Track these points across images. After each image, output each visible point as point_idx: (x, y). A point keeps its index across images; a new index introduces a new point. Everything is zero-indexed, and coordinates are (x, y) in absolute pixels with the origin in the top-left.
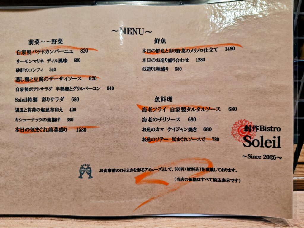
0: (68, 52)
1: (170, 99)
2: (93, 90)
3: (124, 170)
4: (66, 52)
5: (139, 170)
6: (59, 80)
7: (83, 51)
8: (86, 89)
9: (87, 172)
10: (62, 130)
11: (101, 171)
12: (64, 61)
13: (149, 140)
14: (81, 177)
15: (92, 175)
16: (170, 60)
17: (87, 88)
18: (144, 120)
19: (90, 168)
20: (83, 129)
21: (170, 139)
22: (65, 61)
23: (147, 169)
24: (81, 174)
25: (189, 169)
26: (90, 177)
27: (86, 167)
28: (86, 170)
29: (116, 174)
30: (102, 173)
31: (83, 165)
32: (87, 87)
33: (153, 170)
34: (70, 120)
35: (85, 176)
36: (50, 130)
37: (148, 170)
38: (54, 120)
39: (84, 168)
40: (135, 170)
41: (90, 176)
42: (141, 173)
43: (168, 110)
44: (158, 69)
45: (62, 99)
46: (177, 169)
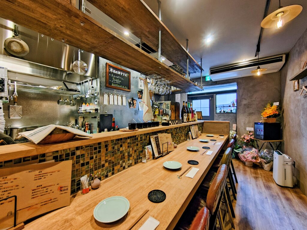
0: (9, 180)
1: (41, 186)
2: (17, 189)
6: (4, 189)
7: (15, 179)
12: (6, 183)
13: (33, 198)
16: (43, 176)
17: (14, 189)
18: (33, 193)
21: (40, 196)
23: (32, 206)
25: (45, 202)
29: (21, 210)
33: (34, 205)
40: (28, 207)
42: (30, 207)
43: (40, 189)
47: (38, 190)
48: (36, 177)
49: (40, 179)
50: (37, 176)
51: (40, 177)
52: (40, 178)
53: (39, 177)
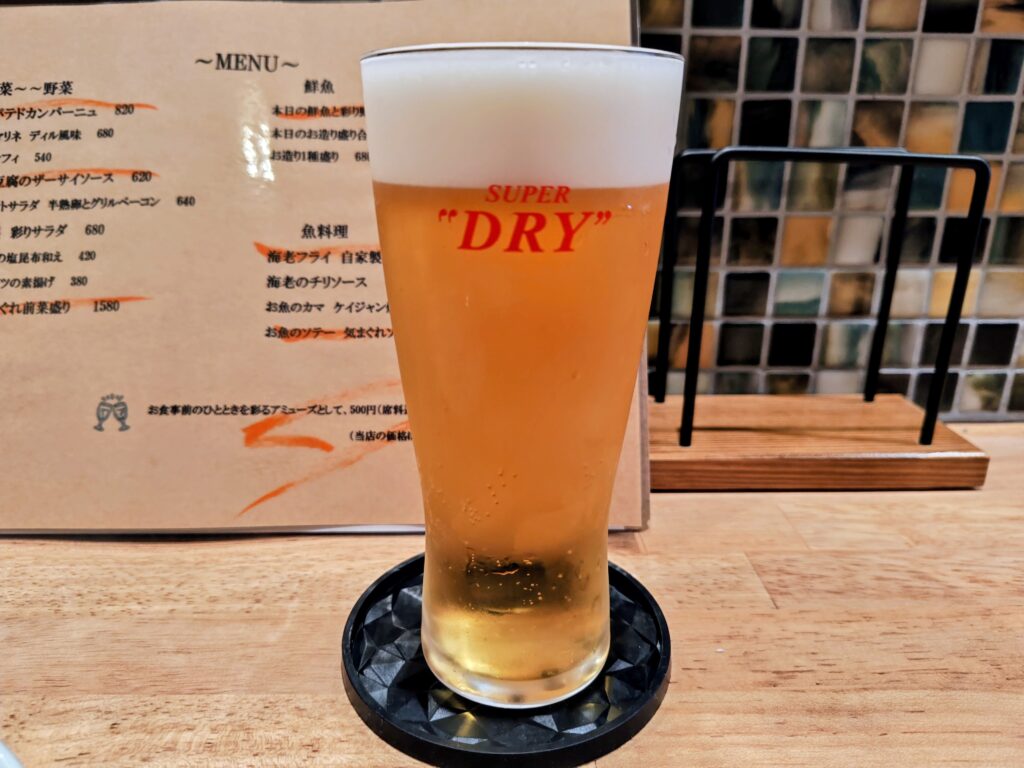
0: (84, 115)
1: (342, 230)
2: (142, 205)
3: (214, 408)
4: (80, 113)
5: (254, 410)
6: (58, 182)
7: (122, 110)
8: (123, 204)
9: (115, 415)
10: (57, 307)
11: (152, 410)
12: (72, 135)
13: (283, 333)
14: (99, 428)
15: (128, 422)
16: (343, 135)
17: (125, 201)
18: (273, 282)
19: (124, 404)
20: (110, 305)
21: (339, 332)
22: (76, 135)
23: (276, 407)
24: (101, 419)
25: (387, 410)
26: (124, 428)
27: (113, 402)
28: (114, 410)
29: (192, 418)
30: (156, 418)
31: (108, 397)
32: (127, 199)
33: (293, 411)
34: (79, 281)
35: (111, 423)
36: (28, 308)
37: (279, 411)
38: (39, 283)
39: (110, 405)
40: (243, 410)
41: (123, 424)
42: (259, 417)
43: (335, 259)
44: (313, 156)
45: (62, 229)
46: (356, 410)
47: (318, 268)
48: (289, 134)
49: (327, 157)
50: (295, 124)
51: (324, 134)
52: (319, 146)
53: (310, 134)
